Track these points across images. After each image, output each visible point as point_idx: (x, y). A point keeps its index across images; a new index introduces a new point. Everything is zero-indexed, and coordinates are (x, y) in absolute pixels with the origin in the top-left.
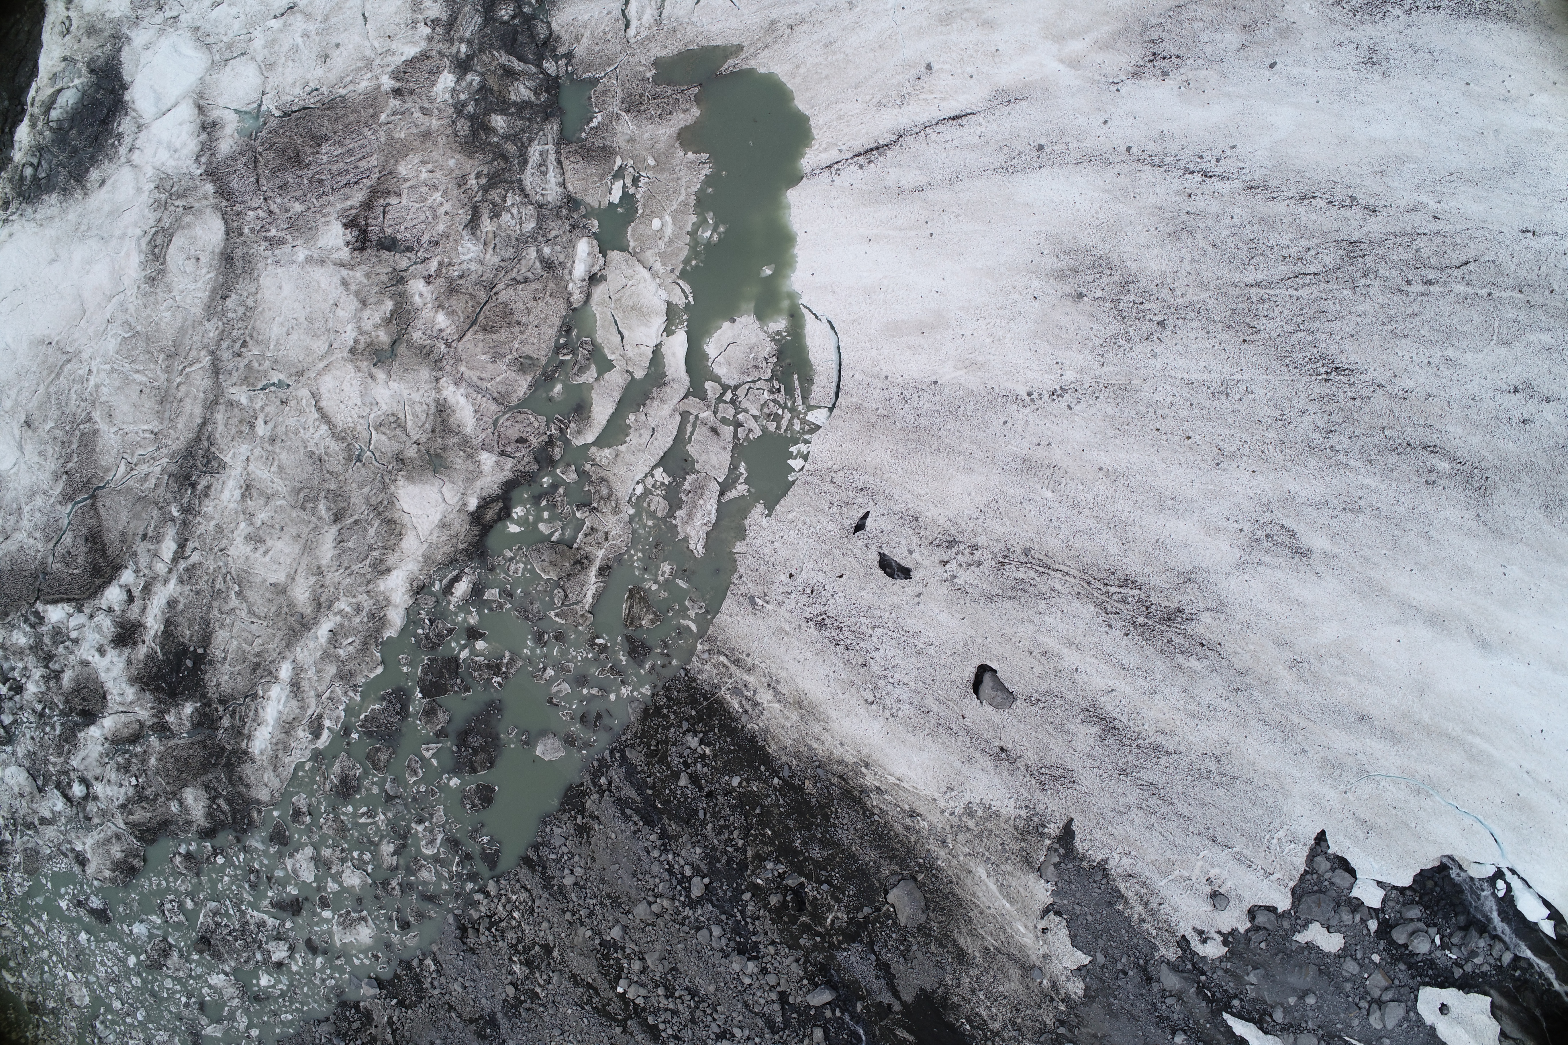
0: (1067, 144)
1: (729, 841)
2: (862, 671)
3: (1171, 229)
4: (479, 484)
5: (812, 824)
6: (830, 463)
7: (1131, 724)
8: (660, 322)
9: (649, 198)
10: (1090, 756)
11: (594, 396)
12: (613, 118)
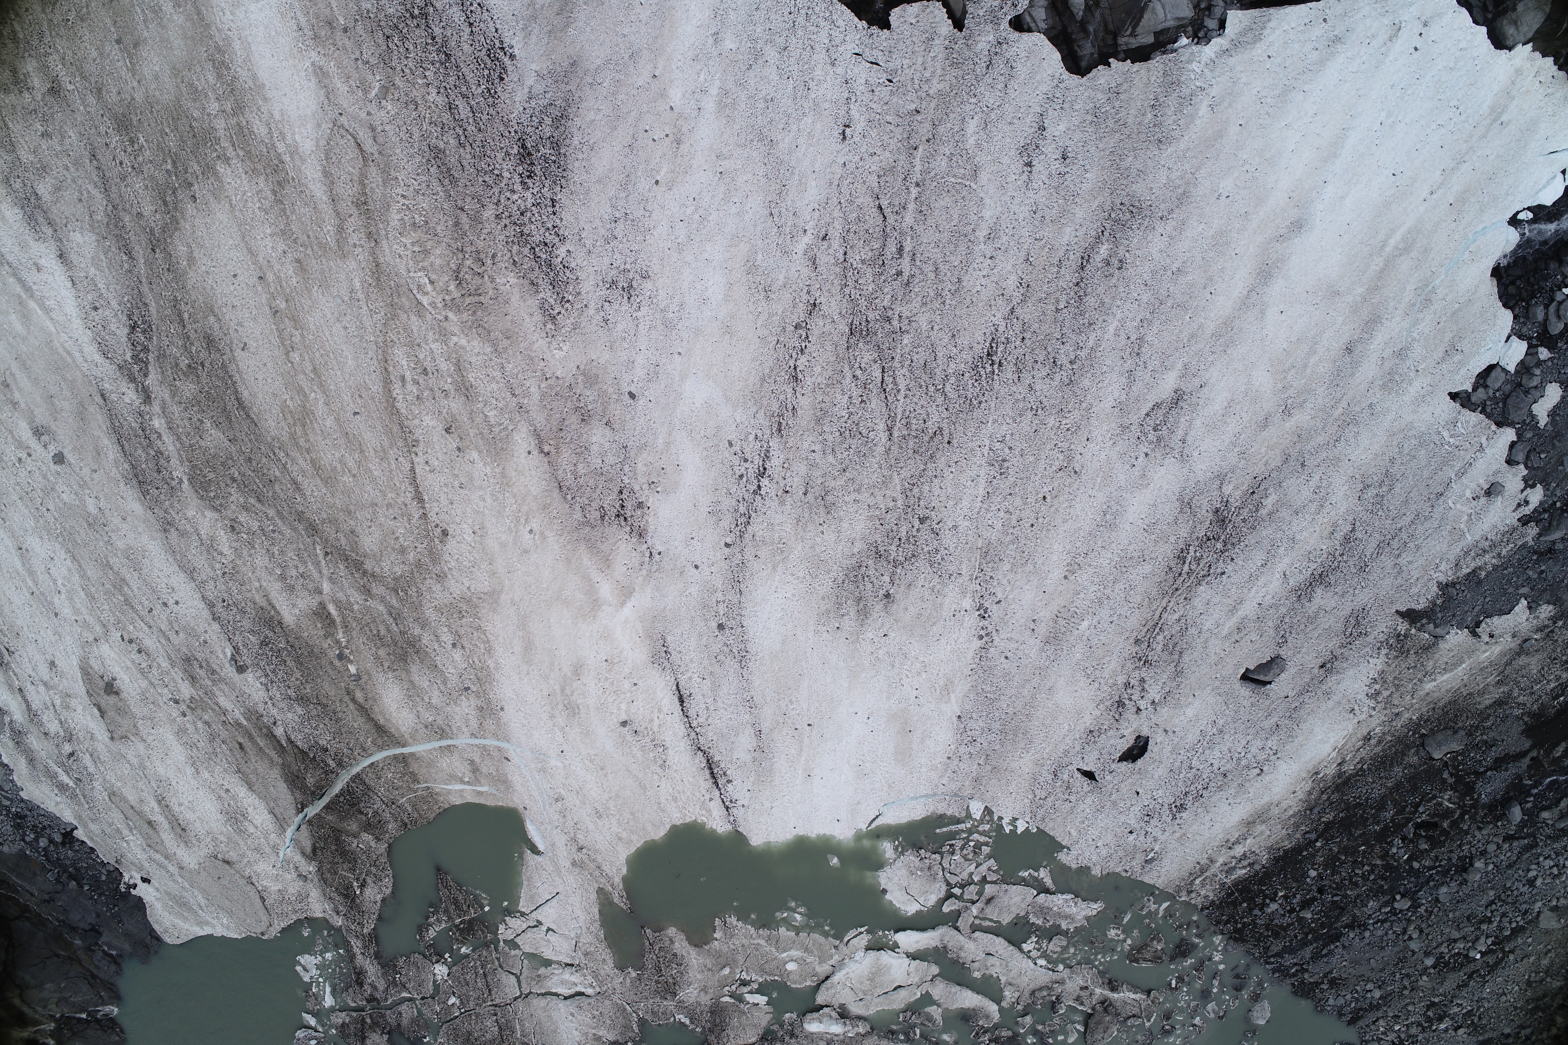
0: (718, 602)
1: (1365, 878)
2: (1230, 777)
3: (822, 510)
5: (1362, 816)
6: (1026, 801)
7: (1319, 560)
8: (886, 957)
9: (762, 971)
10: (1343, 596)
11: (954, 1007)
12: (681, 1006)
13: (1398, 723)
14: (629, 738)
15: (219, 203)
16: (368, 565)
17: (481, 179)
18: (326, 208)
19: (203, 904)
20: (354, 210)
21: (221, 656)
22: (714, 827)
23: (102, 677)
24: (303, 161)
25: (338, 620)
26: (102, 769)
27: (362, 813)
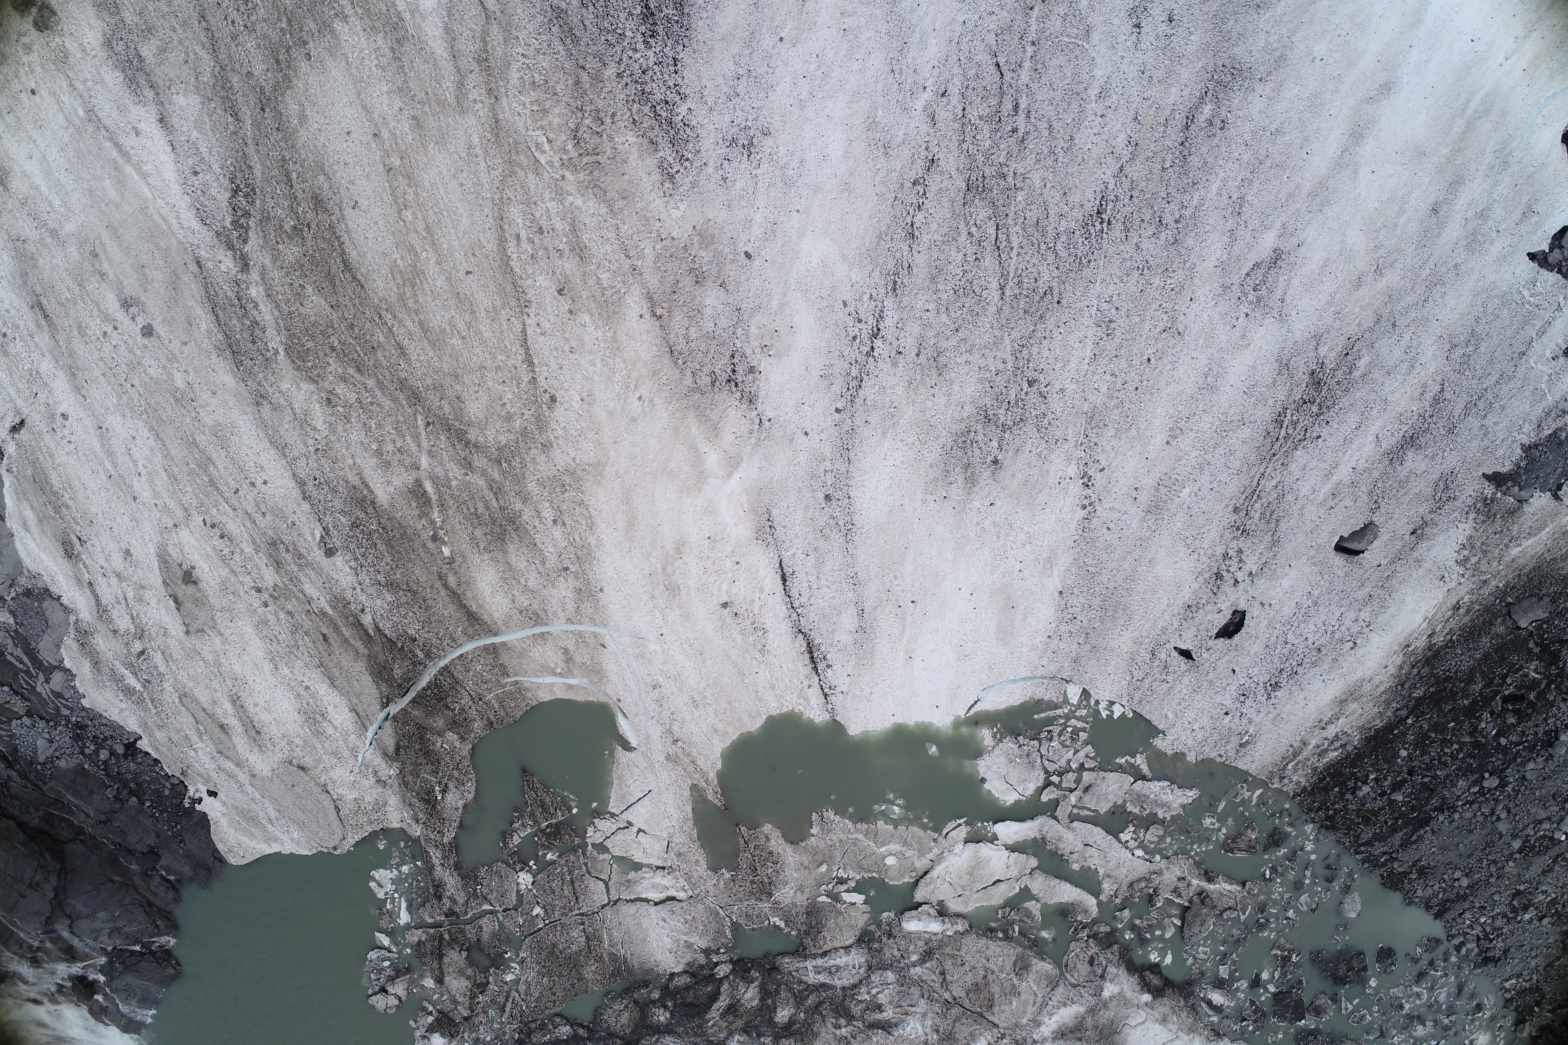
0: (826, 471)
1: (1453, 756)
2: (1324, 652)
3: (934, 372)
4: (1129, 994)
5: (1451, 690)
6: (1124, 682)
7: (1410, 422)
8: (985, 849)
9: (860, 867)
10: (1432, 459)
11: (1053, 901)
12: (776, 908)
13: (1486, 591)
14: (729, 620)
15: (335, 60)
16: (471, 436)
17: (603, 38)
18: (446, 65)
19: (273, 817)
20: (475, 67)
21: (310, 539)
22: (812, 717)
23: (180, 566)
24: (424, 18)
25: (434, 498)
26: (174, 668)
27: (448, 708)
